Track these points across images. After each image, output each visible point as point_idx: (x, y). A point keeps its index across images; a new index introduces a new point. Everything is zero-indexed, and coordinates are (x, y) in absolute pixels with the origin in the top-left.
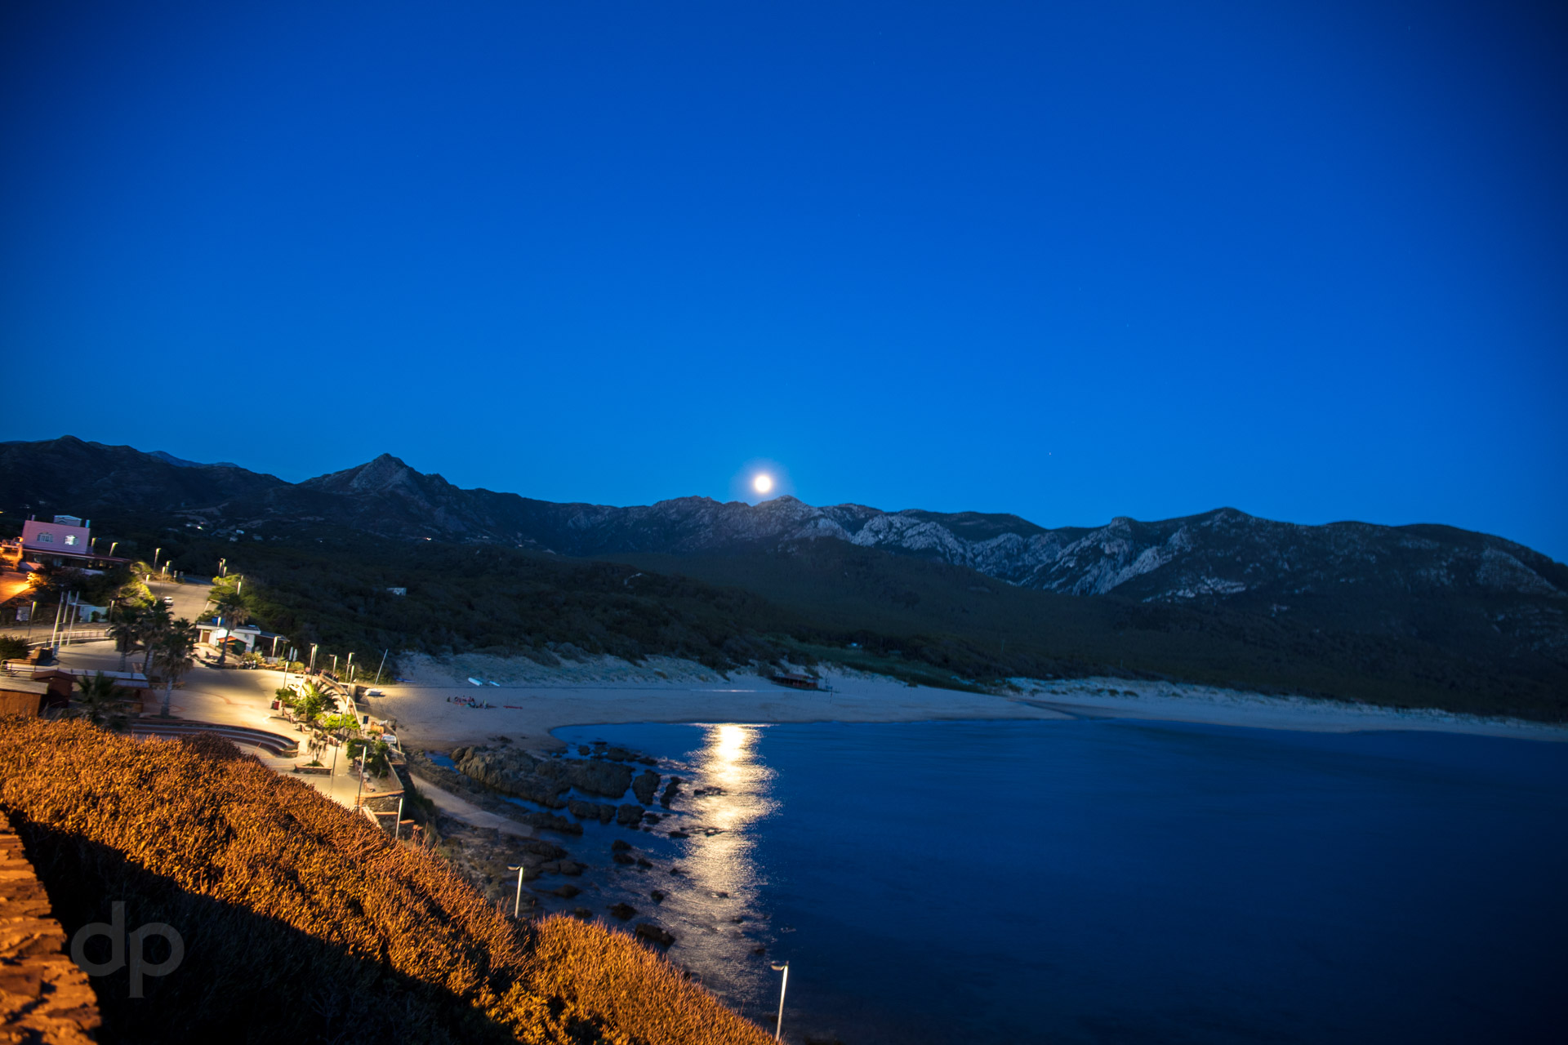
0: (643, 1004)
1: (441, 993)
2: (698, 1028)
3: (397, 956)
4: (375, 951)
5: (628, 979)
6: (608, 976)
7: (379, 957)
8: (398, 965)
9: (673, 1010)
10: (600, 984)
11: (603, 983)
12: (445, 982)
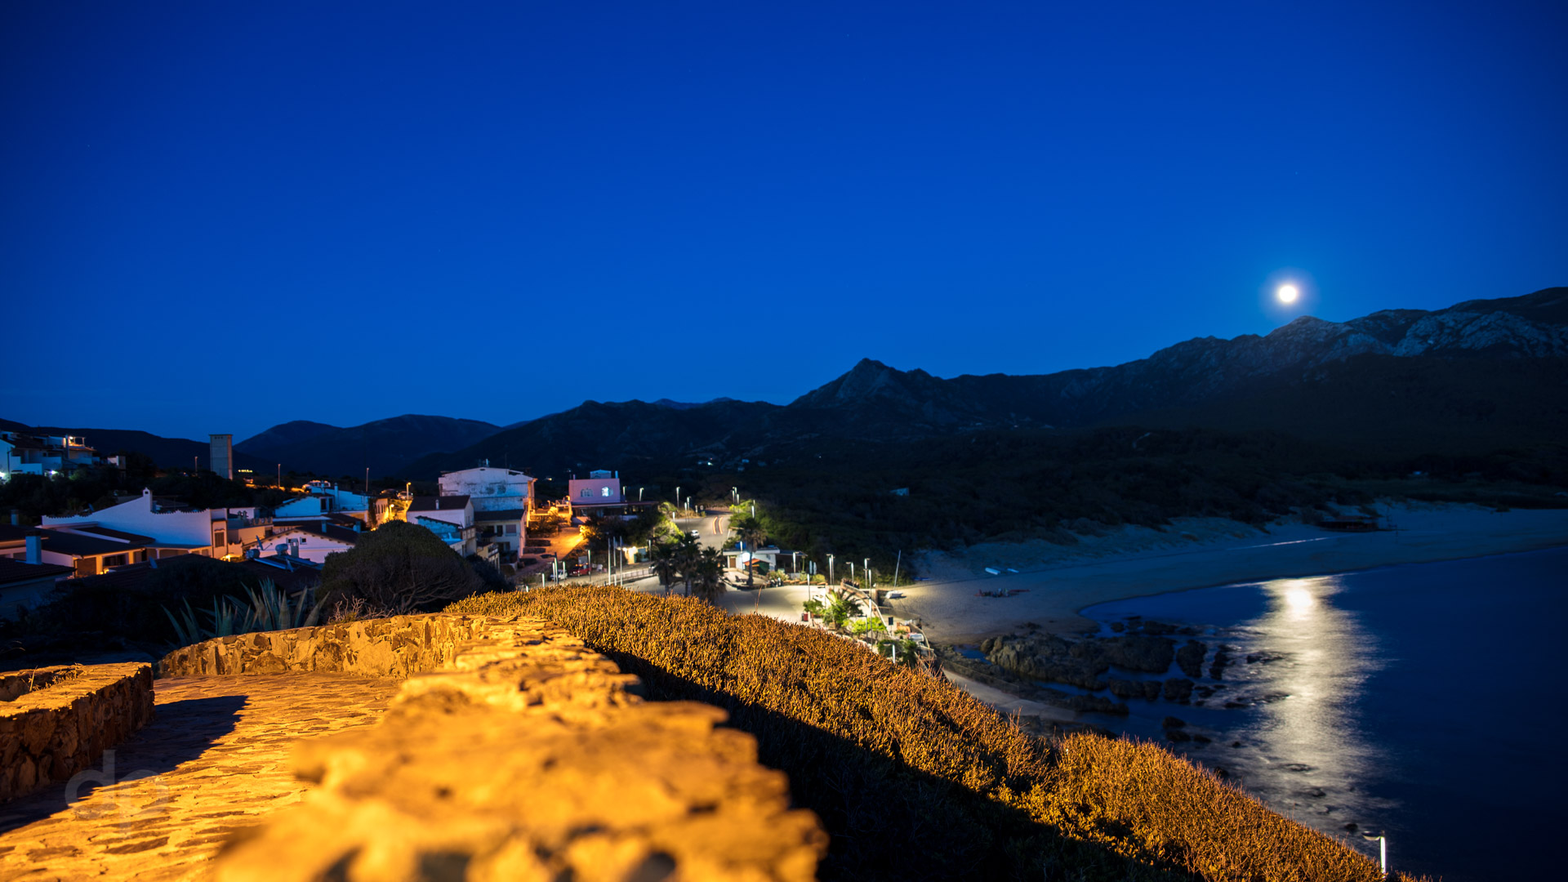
0: (1176, 807)
1: (957, 790)
2: (1242, 828)
3: (908, 753)
4: (887, 748)
5: (1158, 783)
6: (1136, 782)
7: (891, 754)
8: (910, 762)
9: (1210, 811)
10: (1127, 789)
11: (1131, 789)
12: (961, 780)
